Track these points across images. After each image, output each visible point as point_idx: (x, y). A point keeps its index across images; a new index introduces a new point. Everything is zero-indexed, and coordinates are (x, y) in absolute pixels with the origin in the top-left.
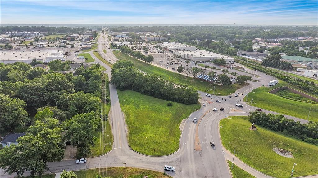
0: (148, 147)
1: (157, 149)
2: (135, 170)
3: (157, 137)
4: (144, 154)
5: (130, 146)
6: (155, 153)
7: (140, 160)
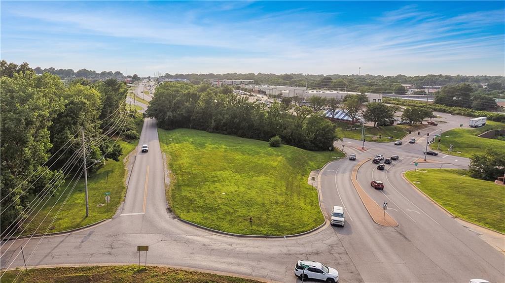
0: (229, 213)
1: (259, 219)
2: (180, 276)
3: (253, 194)
4: (217, 230)
5: (172, 209)
6: (254, 227)
7: (204, 245)
